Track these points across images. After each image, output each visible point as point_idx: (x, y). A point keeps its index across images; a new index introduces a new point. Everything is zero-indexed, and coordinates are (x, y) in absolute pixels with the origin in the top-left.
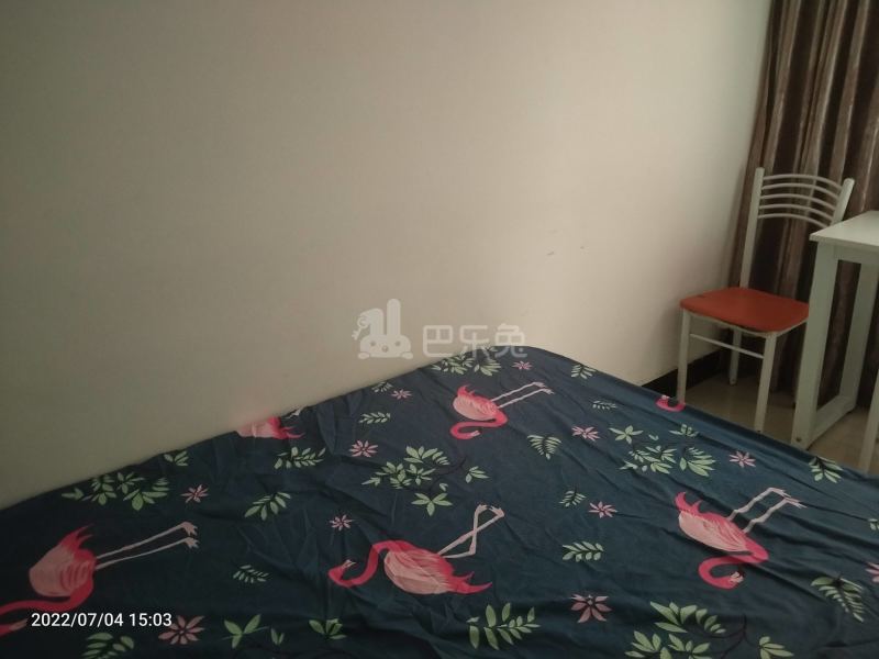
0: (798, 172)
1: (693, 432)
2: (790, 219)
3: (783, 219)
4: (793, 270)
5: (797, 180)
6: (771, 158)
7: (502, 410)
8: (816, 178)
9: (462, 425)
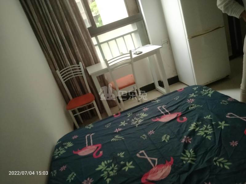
0: (66, 67)
1: (131, 114)
2: (71, 79)
3: (69, 80)
4: (79, 89)
5: (66, 69)
6: (58, 68)
7: (94, 144)
8: (71, 66)
9: (94, 154)
